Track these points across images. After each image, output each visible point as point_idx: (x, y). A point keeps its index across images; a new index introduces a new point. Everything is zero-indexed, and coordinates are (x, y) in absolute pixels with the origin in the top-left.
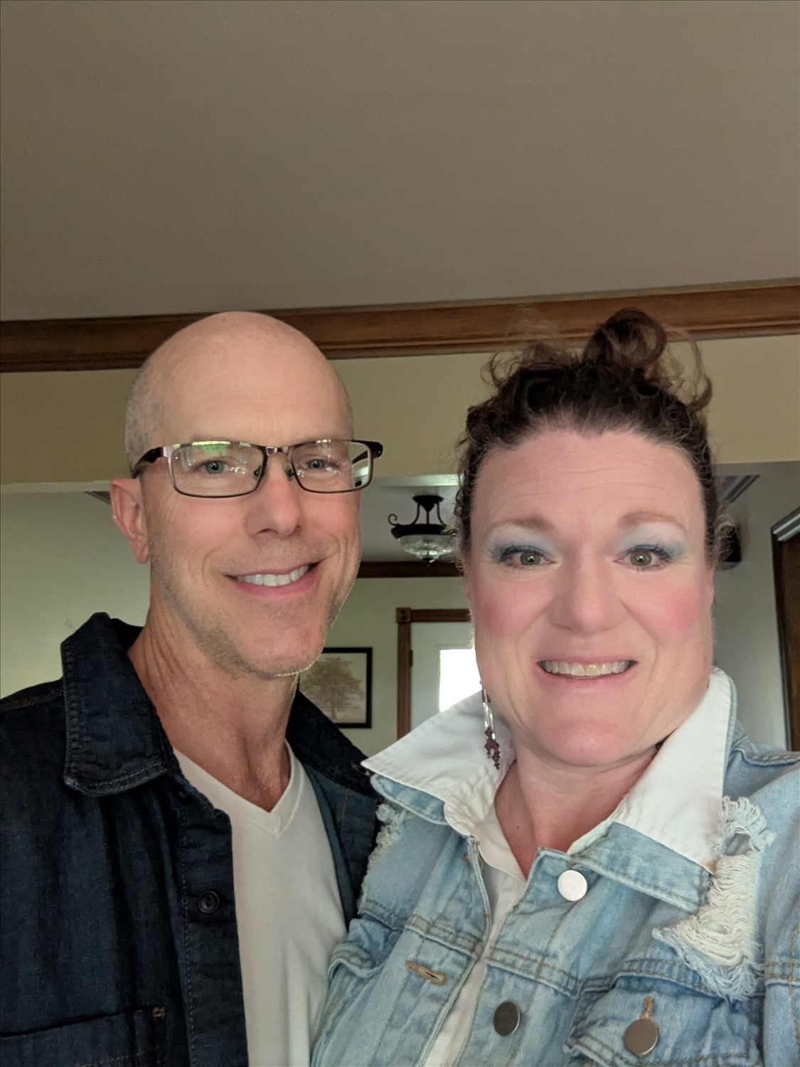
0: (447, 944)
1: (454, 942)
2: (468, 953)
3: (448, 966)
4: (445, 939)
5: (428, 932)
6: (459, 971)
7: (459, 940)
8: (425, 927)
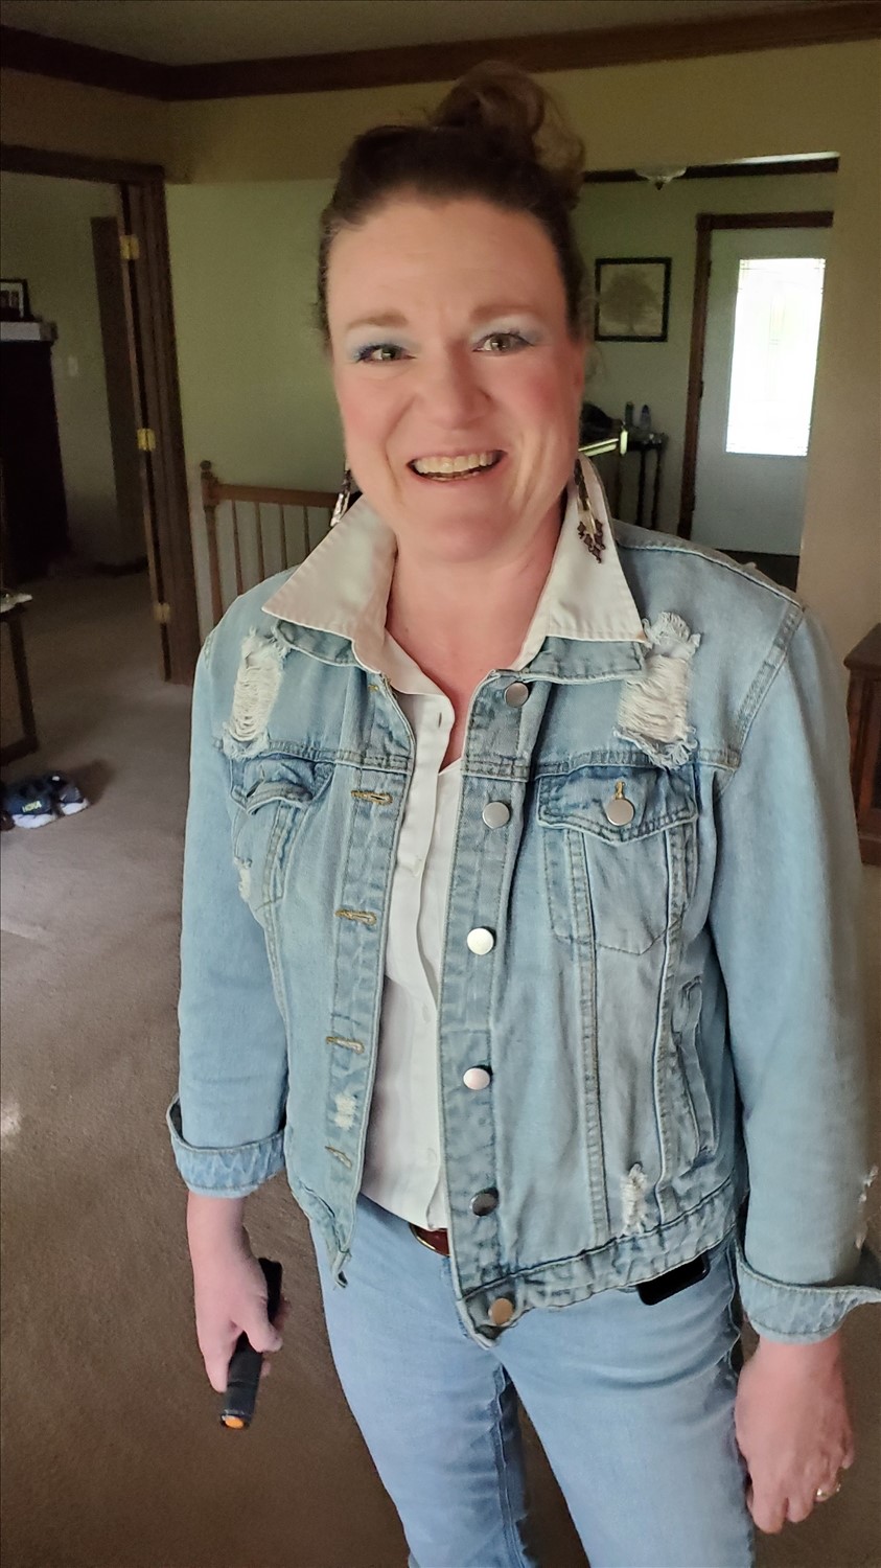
0: (383, 769)
1: (388, 766)
2: (403, 772)
3: (389, 787)
4: (380, 765)
5: (362, 763)
6: (400, 789)
7: (392, 763)
8: (358, 759)
